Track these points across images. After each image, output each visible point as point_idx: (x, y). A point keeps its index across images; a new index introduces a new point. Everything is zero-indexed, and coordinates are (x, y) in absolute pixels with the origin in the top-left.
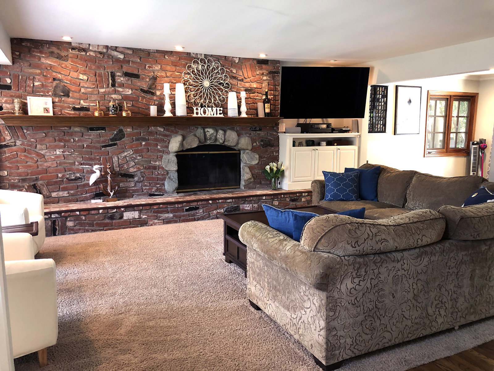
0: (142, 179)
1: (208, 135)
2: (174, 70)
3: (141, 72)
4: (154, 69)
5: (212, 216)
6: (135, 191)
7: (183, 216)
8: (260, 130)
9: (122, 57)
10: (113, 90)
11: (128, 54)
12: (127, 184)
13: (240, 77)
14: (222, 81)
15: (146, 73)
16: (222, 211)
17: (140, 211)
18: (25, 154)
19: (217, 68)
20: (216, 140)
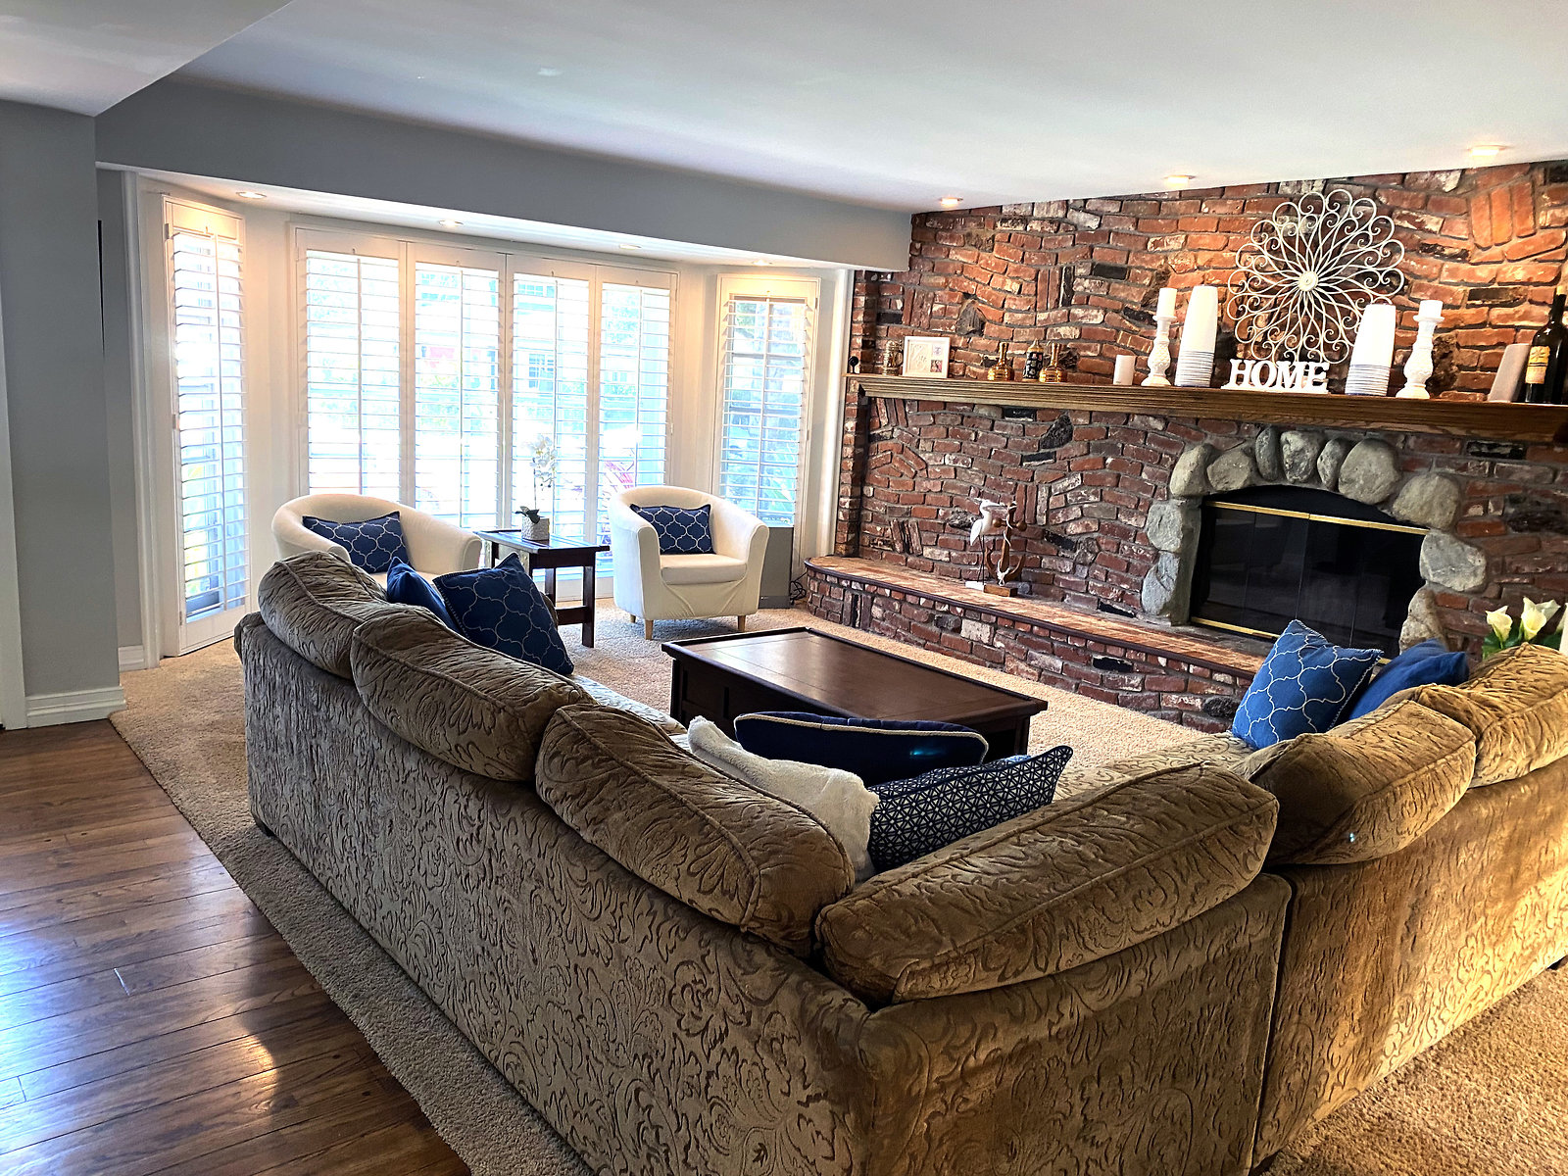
0: (1090, 557)
3: (1133, 262)
4: (1166, 248)
5: (1166, 708)
6: (1070, 586)
7: (1087, 677)
8: (1517, 455)
9: (1093, 223)
10: (1064, 314)
11: (1109, 213)
12: (1057, 563)
14: (1370, 268)
15: (1146, 262)
17: (995, 627)
18: (901, 456)
20: (1315, 475)
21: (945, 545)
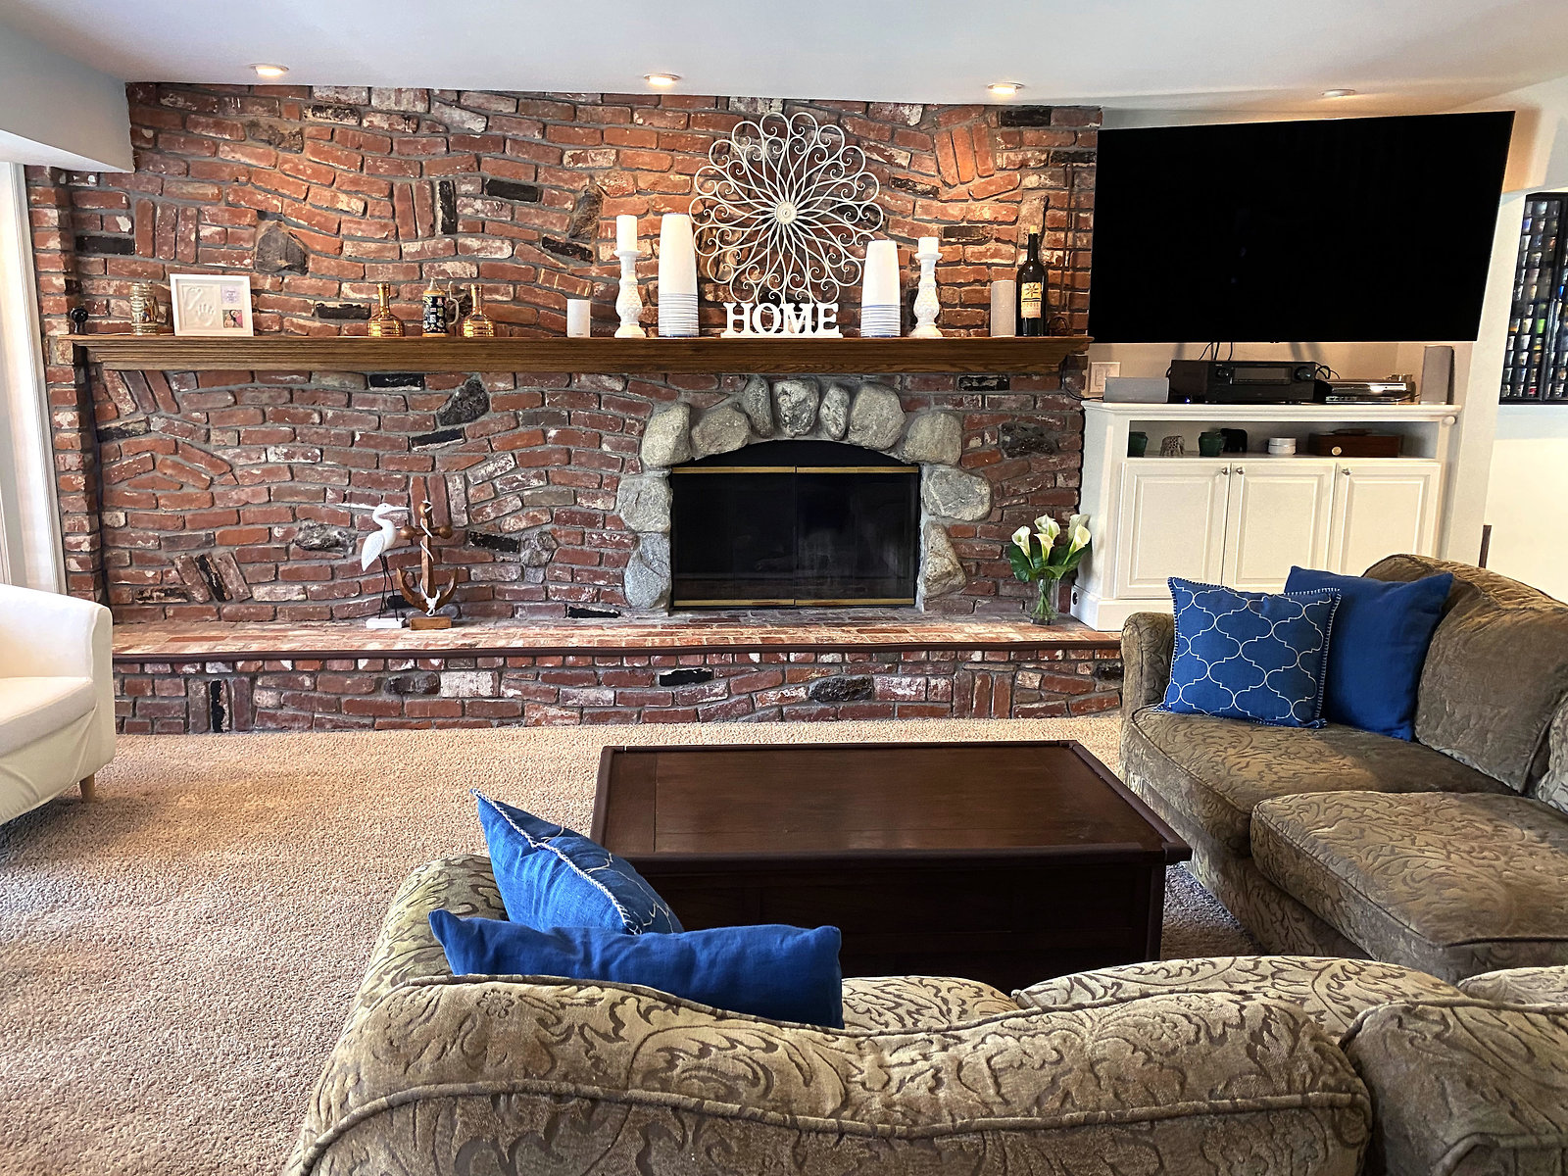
0: (545, 556)
1: (785, 403)
2: (666, 167)
3: (546, 180)
4: (591, 164)
5: (761, 709)
6: (520, 596)
7: (654, 700)
8: (1003, 386)
9: (478, 125)
10: (447, 245)
11: (499, 114)
12: (494, 572)
13: (926, 179)
14: (848, 202)
15: (564, 181)
16: (802, 693)
17: (499, 674)
18: (177, 458)
19: (833, 148)
20: (817, 423)
21: (292, 577)
